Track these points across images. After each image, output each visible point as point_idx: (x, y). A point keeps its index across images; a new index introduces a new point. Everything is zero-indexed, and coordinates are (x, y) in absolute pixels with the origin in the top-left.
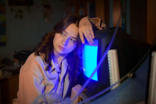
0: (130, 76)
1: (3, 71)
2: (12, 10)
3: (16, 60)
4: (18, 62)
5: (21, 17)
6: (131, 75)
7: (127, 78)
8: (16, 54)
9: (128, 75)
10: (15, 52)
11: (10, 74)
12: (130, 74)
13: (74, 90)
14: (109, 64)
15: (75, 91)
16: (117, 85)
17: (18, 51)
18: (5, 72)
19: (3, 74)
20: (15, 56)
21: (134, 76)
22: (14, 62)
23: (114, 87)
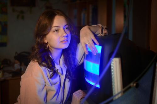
0: (133, 85)
1: (4, 72)
2: (14, 11)
3: (16, 61)
4: (19, 63)
5: (23, 18)
6: (135, 85)
7: (130, 87)
8: (17, 55)
9: (132, 84)
10: (16, 53)
11: (11, 75)
12: (133, 83)
13: (75, 95)
14: (112, 72)
15: (76, 97)
16: (120, 95)
17: (19, 52)
18: (5, 73)
19: (3, 75)
20: (16, 58)
21: (137, 86)
22: (14, 63)
23: (117, 97)
